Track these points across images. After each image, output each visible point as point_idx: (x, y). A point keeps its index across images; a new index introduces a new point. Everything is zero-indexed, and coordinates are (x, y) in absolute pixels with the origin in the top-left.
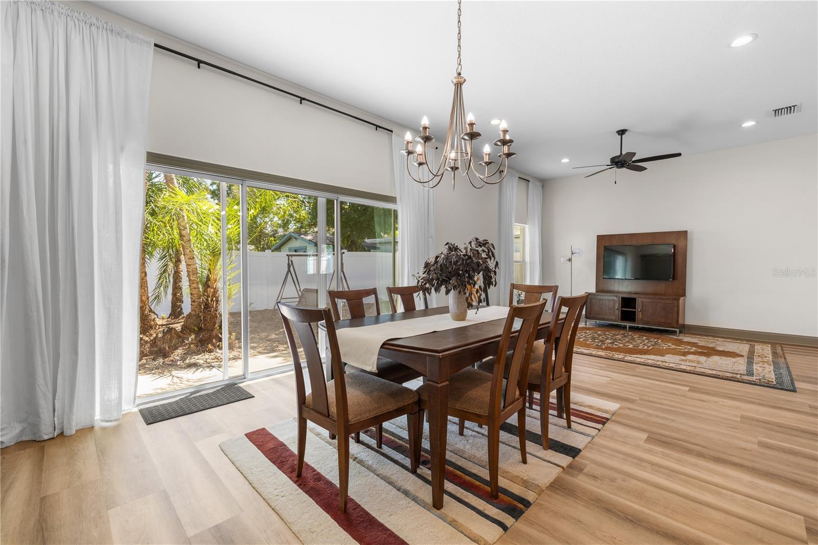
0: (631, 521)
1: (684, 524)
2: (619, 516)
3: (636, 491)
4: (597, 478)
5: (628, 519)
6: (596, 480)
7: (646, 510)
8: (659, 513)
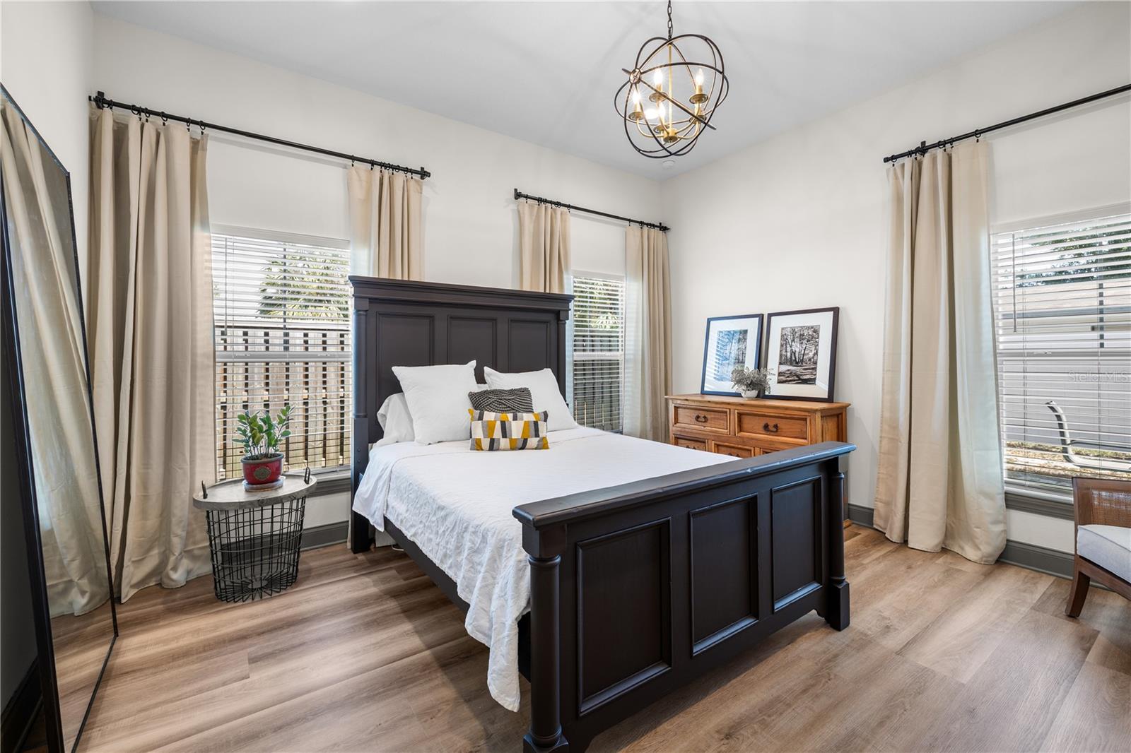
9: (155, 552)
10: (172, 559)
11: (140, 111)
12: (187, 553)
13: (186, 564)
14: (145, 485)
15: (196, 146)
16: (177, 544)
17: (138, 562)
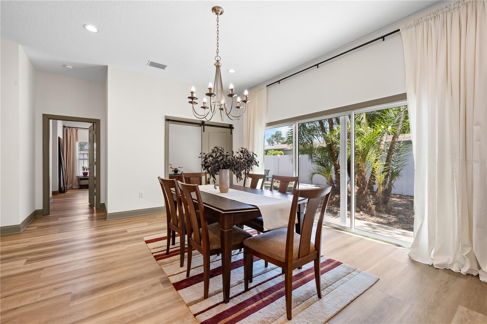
0: (123, 282)
1: (102, 297)
2: (129, 279)
3: (131, 294)
4: (152, 286)
5: (125, 281)
6: (151, 284)
7: (120, 289)
8: (115, 292)
9: (71, 184)
10: (73, 185)
11: (69, 127)
12: (76, 185)
13: (75, 186)
14: (70, 173)
15: (77, 131)
16: (74, 183)
17: (69, 185)
